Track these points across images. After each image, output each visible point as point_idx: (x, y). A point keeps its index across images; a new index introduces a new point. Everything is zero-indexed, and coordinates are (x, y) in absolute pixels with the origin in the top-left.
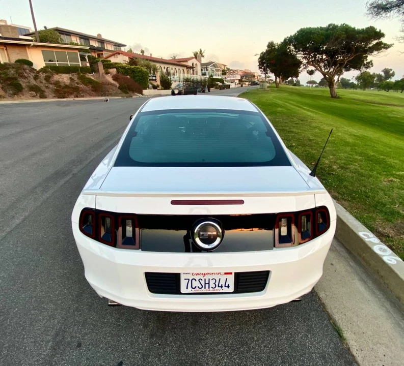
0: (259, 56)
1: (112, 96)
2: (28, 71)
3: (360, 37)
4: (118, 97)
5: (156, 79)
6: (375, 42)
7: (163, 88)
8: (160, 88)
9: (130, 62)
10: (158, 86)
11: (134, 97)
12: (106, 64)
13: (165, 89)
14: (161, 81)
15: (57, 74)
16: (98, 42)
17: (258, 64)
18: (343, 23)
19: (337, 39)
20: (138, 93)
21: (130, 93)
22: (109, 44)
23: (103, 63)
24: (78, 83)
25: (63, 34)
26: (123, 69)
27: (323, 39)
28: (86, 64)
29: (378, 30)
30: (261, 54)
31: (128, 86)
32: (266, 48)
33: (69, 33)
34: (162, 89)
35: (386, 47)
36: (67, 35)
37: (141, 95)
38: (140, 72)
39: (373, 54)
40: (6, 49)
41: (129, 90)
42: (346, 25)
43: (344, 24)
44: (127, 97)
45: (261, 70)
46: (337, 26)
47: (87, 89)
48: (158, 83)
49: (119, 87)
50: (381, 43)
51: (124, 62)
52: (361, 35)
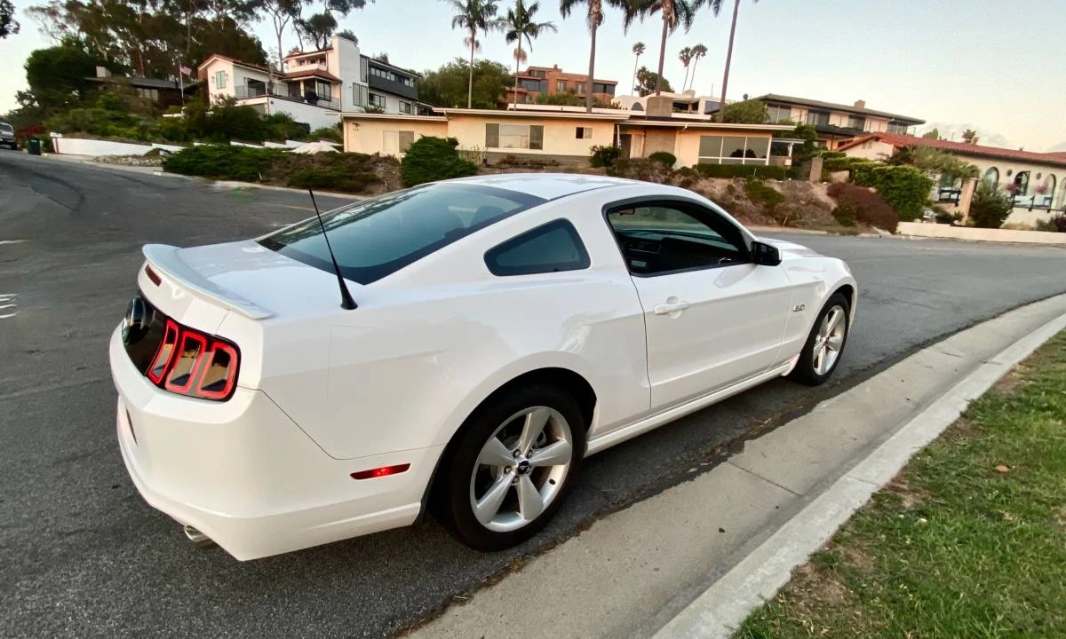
1: (804, 228)
2: (657, 171)
4: (818, 232)
5: (957, 200)
7: (972, 223)
8: (964, 222)
9: (895, 156)
10: (959, 217)
11: (863, 235)
12: (830, 162)
13: (977, 226)
14: (972, 205)
15: (707, 178)
16: (851, 117)
20: (881, 228)
21: (859, 226)
22: (877, 120)
23: (825, 159)
24: (738, 197)
25: (776, 106)
26: (865, 171)
28: (784, 162)
31: (859, 209)
33: (786, 104)
34: (968, 226)
36: (782, 107)
37: (887, 233)
38: (906, 178)
40: (645, 136)
41: (860, 219)
44: (843, 234)
47: (754, 208)
48: (964, 208)
49: (835, 210)
51: (879, 157)
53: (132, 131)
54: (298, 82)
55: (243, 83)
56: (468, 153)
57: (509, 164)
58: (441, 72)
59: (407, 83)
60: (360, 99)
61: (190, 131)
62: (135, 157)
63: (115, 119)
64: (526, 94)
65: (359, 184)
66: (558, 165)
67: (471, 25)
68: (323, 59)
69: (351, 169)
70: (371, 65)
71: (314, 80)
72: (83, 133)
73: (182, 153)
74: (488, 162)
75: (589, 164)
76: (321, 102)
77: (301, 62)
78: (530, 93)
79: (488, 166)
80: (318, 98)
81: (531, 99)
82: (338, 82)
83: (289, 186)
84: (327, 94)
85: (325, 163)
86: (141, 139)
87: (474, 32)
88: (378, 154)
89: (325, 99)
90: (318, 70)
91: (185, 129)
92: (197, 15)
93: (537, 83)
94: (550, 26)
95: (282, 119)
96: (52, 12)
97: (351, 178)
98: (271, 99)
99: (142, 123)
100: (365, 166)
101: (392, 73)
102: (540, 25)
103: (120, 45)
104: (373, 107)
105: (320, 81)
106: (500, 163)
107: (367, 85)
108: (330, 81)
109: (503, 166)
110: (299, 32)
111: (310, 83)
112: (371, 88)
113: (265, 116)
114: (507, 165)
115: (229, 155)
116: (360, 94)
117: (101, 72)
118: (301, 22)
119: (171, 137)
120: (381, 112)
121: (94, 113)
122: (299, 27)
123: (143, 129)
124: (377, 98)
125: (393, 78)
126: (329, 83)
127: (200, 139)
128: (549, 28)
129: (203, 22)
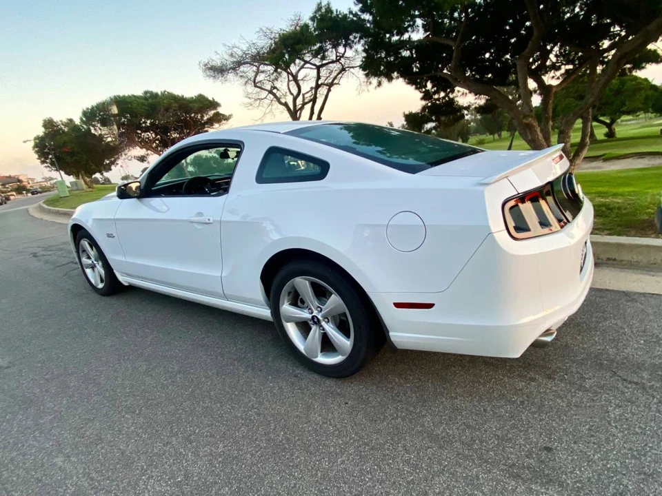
0: (32, 144)
3: (194, 106)
6: (212, 113)
17: (37, 156)
18: (163, 91)
19: (167, 110)
27: (148, 110)
29: (210, 99)
30: (35, 139)
32: (43, 129)
35: (227, 118)
39: (214, 127)
42: (168, 93)
43: (165, 91)
45: (46, 165)
46: (157, 94)
50: (218, 114)
52: (196, 105)
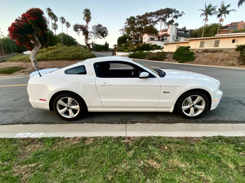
53: (127, 50)
54: (160, 37)
55: (149, 38)
56: (192, 50)
57: (205, 52)
58: (200, 29)
59: (187, 33)
60: (174, 39)
61: (136, 50)
62: (126, 55)
63: (125, 48)
64: (229, 31)
65: (162, 59)
66: (222, 51)
67: (206, 15)
68: (166, 31)
69: (162, 55)
70: (178, 30)
71: (164, 36)
72: (120, 51)
73: (133, 54)
74: (198, 52)
75: (235, 51)
76: (164, 41)
77: (162, 32)
78: (230, 30)
79: (198, 53)
80: (164, 40)
81: (231, 32)
82: (169, 35)
83: (148, 60)
84: (166, 38)
85: (156, 54)
86: (128, 52)
87: (207, 17)
88: (169, 51)
89: (165, 40)
90: (165, 33)
91: (136, 49)
92: (146, 26)
93: (234, 27)
94: (234, 10)
95: (155, 45)
96: (123, 30)
97: (160, 57)
98: (153, 41)
99: (129, 49)
100: (165, 55)
101: (184, 31)
102: (230, 10)
103: (132, 34)
104: (177, 40)
105: (165, 36)
106: (202, 52)
107: (176, 35)
108: (167, 35)
109: (203, 52)
110: (165, 25)
111: (163, 37)
112: (177, 36)
113: (152, 45)
114: (204, 52)
115: (139, 54)
116: (174, 37)
117: (128, 40)
118: (166, 23)
119: (133, 51)
120: (179, 41)
121: (122, 48)
122: (165, 24)
123: (129, 50)
124: (178, 38)
125: (184, 32)
126: (167, 36)
127: (138, 51)
128: (233, 11)
129: (147, 27)
